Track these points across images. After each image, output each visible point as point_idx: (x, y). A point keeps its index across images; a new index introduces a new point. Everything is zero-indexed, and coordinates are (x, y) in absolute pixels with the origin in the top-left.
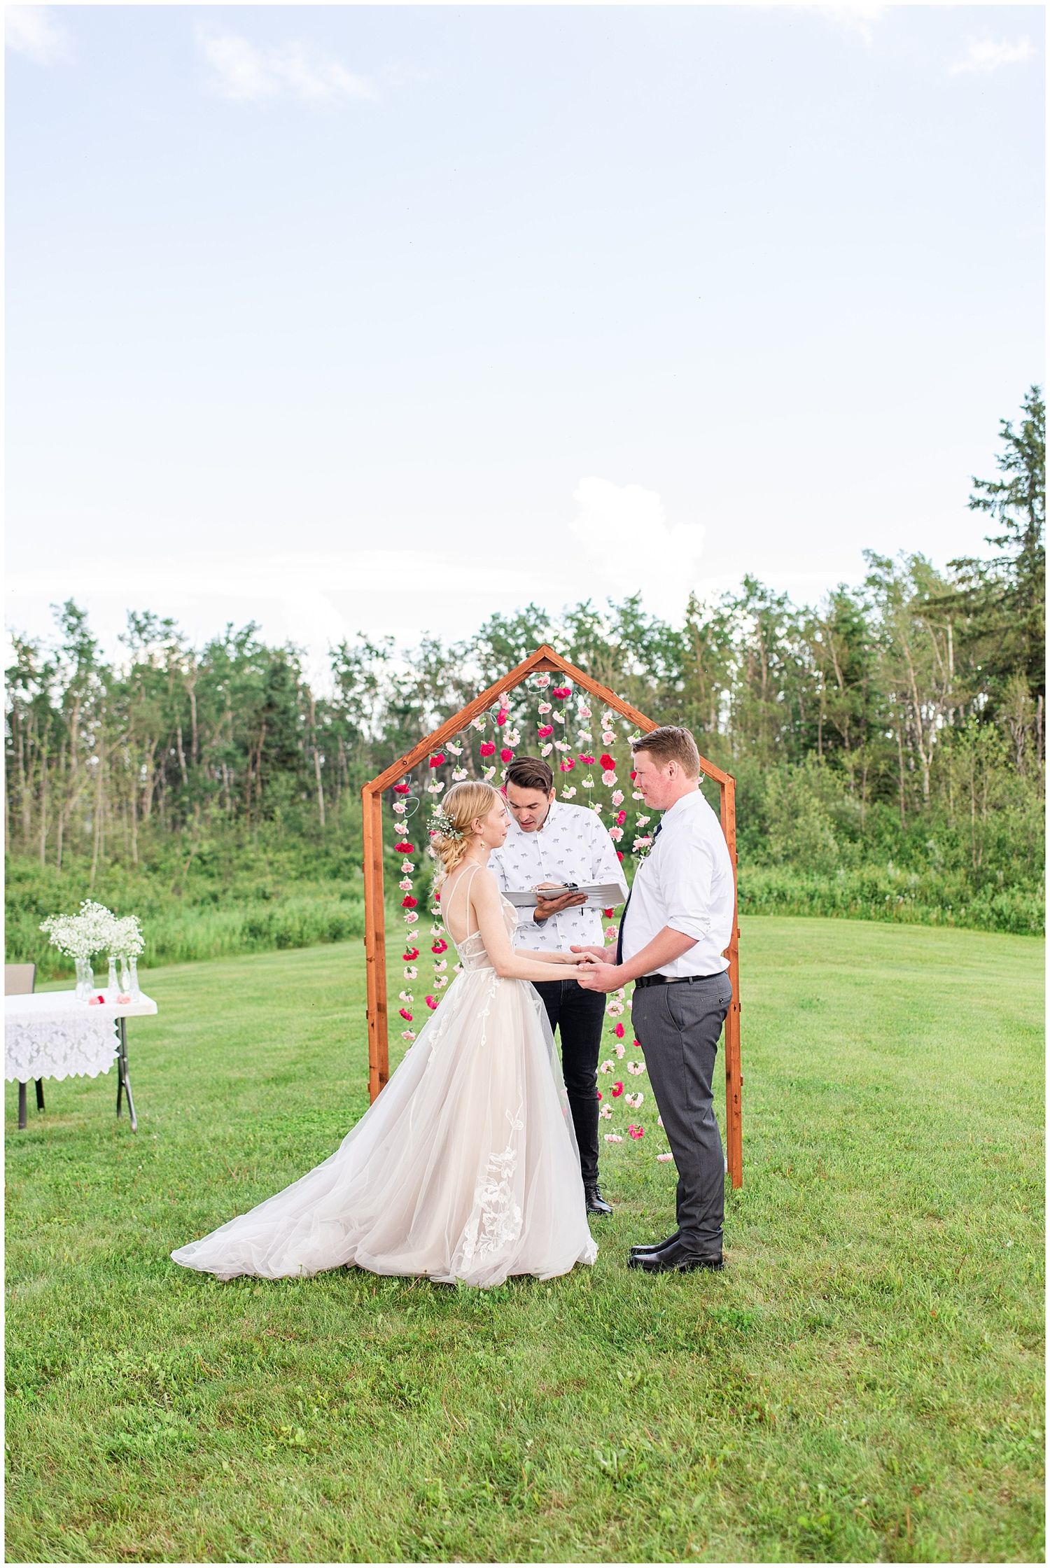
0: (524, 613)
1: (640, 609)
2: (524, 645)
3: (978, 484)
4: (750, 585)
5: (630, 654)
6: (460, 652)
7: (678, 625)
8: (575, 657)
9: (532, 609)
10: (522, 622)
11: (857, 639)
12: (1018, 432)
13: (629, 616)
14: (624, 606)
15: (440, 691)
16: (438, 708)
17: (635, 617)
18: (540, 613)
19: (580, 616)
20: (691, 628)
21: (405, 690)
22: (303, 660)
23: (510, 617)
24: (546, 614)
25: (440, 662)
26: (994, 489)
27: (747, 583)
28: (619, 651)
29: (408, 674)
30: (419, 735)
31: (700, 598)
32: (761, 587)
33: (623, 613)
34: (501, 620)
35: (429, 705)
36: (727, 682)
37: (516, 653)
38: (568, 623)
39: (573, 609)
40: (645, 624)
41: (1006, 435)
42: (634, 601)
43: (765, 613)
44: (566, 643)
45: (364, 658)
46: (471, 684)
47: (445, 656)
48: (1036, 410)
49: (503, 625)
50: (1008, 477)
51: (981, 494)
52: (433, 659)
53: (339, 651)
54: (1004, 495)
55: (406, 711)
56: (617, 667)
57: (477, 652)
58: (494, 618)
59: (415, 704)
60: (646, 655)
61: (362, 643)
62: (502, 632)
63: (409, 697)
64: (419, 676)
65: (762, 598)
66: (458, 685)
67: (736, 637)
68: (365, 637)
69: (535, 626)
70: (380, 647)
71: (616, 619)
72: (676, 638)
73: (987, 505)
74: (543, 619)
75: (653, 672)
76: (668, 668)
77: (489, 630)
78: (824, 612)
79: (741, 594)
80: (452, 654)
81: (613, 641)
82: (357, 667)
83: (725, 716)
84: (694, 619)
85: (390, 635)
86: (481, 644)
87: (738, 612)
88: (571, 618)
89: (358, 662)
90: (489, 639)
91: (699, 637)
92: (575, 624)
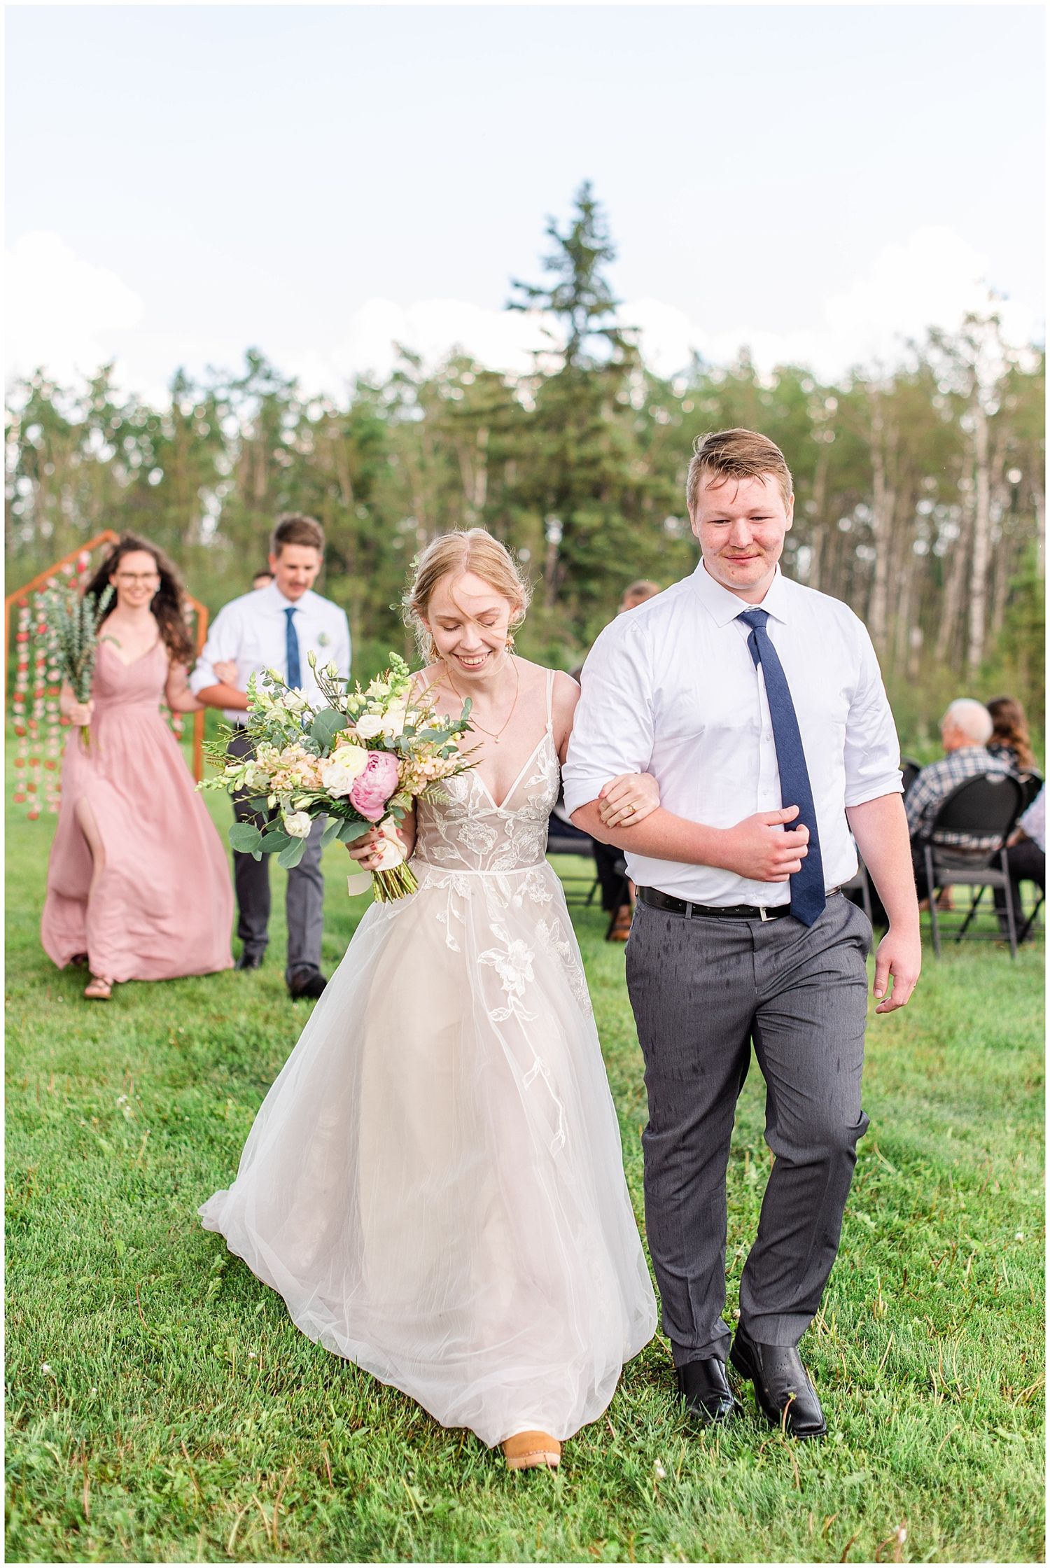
1: (113, 380)
3: (517, 285)
4: (255, 362)
5: (95, 434)
7: (160, 403)
11: (372, 445)
12: (566, 231)
13: (100, 387)
14: (94, 375)
17: (106, 390)
19: (37, 382)
20: (176, 411)
26: (534, 293)
27: (250, 357)
28: (84, 430)
31: (189, 374)
32: (265, 367)
33: (92, 383)
36: (215, 479)
38: (20, 390)
39: (28, 374)
40: (118, 400)
41: (552, 232)
42: (106, 370)
43: (270, 398)
48: (587, 207)
50: (551, 280)
51: (520, 297)
54: (544, 301)
60: (116, 438)
65: (268, 377)
67: (230, 427)
71: (84, 390)
72: (155, 421)
73: (522, 309)
75: (122, 458)
78: (343, 402)
79: (241, 370)
81: (75, 416)
83: (209, 524)
84: (181, 400)
87: (236, 396)
88: (24, 383)
91: (185, 424)
92: (29, 391)
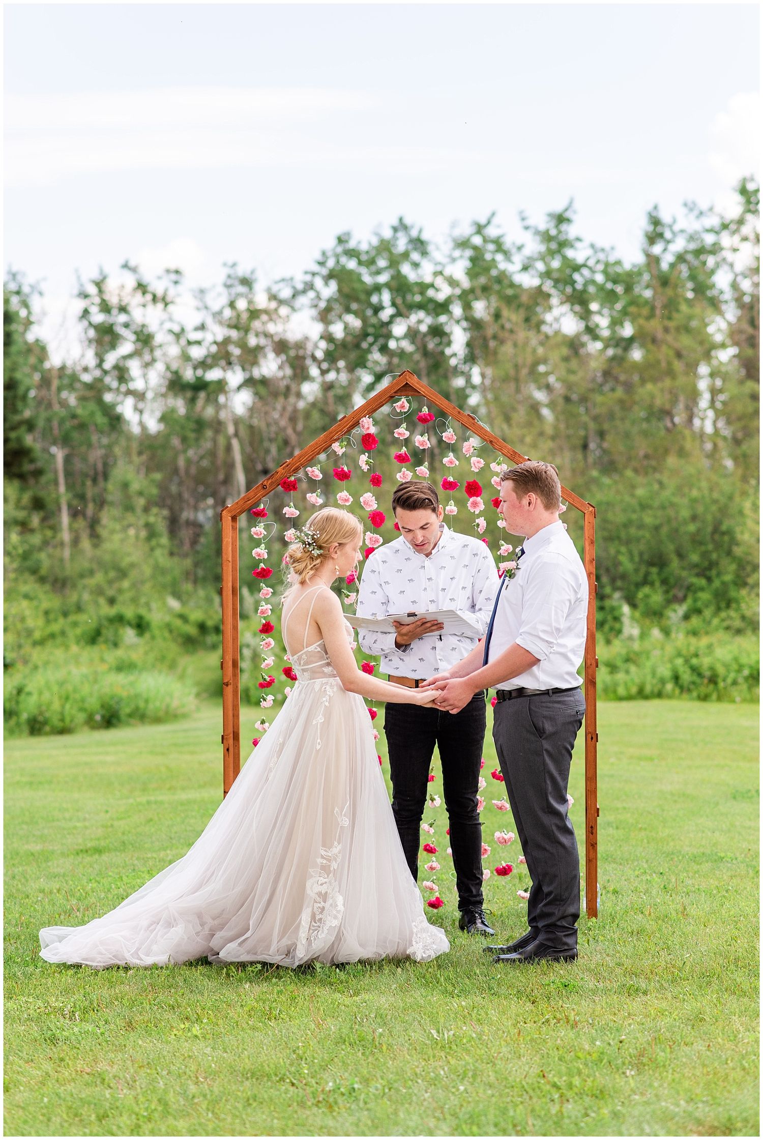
0: (387, 234)
1: (571, 231)
2: (387, 285)
4: (747, 195)
5: (554, 301)
6: (286, 293)
8: (467, 307)
9: (401, 226)
10: (385, 247)
13: (553, 242)
14: (542, 227)
15: (251, 356)
16: (250, 382)
17: (564, 244)
18: (414, 233)
19: (477, 240)
20: (653, 261)
21: (197, 353)
22: (36, 304)
23: (363, 240)
24: (425, 236)
25: (254, 314)
27: (743, 191)
28: (540, 295)
29: (202, 327)
30: (218, 426)
31: (665, 216)
33: (546, 237)
34: (352, 244)
35: (235, 377)
36: (708, 349)
37: (374, 299)
38: (457, 253)
39: (465, 230)
40: (578, 254)
42: (561, 219)
44: (452, 282)
45: (135, 301)
46: (300, 345)
47: (262, 301)
49: (352, 253)
52: (242, 305)
53: (92, 290)
55: (200, 386)
56: (532, 322)
57: (311, 294)
58: (340, 240)
59: (213, 375)
61: (130, 281)
62: (352, 264)
63: (204, 364)
64: (218, 332)
66: (281, 347)
68: (134, 270)
69: (406, 255)
70: (158, 287)
71: (533, 246)
72: (628, 280)
74: (419, 244)
75: (591, 331)
76: (615, 323)
77: (331, 263)
79: (733, 207)
80: (273, 297)
81: (528, 281)
82: (122, 318)
84: (657, 249)
85: (173, 267)
86: (319, 283)
87: (726, 240)
88: (463, 244)
89: (123, 309)
90: (331, 276)
91: (664, 279)
92: (469, 253)
